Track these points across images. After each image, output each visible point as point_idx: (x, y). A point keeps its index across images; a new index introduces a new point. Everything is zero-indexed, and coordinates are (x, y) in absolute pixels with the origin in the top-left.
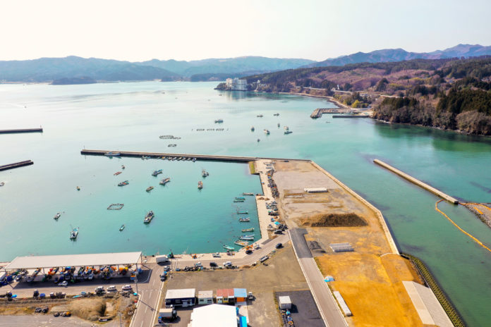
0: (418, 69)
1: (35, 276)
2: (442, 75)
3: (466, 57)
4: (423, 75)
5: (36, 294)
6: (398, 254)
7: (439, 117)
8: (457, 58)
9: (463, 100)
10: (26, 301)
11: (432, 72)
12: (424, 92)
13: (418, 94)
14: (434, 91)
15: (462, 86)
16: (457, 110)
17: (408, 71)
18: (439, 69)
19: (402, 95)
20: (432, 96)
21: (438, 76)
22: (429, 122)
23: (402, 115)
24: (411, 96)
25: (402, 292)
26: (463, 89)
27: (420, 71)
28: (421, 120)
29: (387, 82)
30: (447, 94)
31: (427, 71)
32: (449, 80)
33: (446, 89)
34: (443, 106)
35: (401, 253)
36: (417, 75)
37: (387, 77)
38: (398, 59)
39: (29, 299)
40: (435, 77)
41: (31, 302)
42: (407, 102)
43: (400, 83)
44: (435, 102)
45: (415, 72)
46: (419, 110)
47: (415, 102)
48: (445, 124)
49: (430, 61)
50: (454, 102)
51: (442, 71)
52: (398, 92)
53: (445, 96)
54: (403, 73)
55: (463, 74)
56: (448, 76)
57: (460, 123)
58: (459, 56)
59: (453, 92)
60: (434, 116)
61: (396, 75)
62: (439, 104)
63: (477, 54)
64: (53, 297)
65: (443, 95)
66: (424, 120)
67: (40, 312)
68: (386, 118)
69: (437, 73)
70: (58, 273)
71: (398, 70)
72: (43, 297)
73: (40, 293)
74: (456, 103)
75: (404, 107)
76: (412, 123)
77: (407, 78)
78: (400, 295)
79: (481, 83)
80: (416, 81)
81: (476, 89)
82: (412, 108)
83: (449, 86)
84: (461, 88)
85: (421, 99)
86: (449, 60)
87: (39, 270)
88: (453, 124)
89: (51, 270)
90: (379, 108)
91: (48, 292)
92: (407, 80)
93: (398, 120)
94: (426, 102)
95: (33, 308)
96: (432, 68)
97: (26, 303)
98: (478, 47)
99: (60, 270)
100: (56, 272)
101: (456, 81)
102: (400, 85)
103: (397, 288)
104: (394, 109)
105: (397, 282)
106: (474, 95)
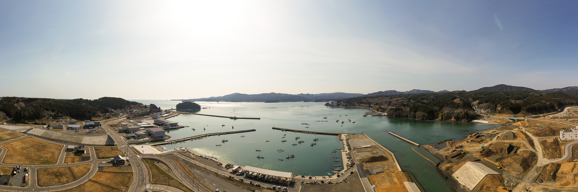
0: (401, 97)
1: (252, 174)
2: (409, 99)
3: (416, 93)
4: (403, 100)
5: (251, 182)
6: (401, 170)
7: (410, 114)
8: (413, 94)
9: (417, 108)
10: (247, 184)
11: (406, 98)
12: (404, 105)
13: (403, 106)
14: (407, 105)
15: (416, 103)
16: (415, 112)
17: (398, 98)
18: (408, 97)
19: (397, 107)
20: (407, 107)
21: (408, 100)
22: (407, 116)
23: (397, 114)
24: (400, 107)
25: (404, 187)
26: (417, 104)
27: (402, 98)
28: (404, 116)
29: (391, 102)
30: (412, 106)
31: (404, 98)
32: (412, 101)
33: (411, 104)
34: (411, 110)
35: (402, 170)
36: (401, 99)
37: (391, 100)
38: (394, 94)
39: (249, 184)
40: (407, 100)
41: (249, 185)
42: (399, 109)
43: (395, 102)
44: (408, 109)
45: (400, 98)
46: (403, 112)
47: (402, 109)
48: (412, 117)
49: (405, 94)
50: (414, 109)
51: (409, 98)
52: (395, 106)
53: (411, 107)
54: (396, 99)
55: (416, 99)
56: (411, 100)
57: (417, 116)
58: (414, 93)
59: (413, 105)
60: (408, 114)
61: (394, 100)
62: (410, 110)
63: (419, 92)
64: (256, 185)
65: (410, 107)
66: (405, 116)
67: (252, 190)
68: (392, 116)
69: (408, 99)
70: (259, 176)
71: (395, 98)
72: (253, 185)
73: (253, 183)
74: (415, 109)
75: (398, 111)
76: (401, 117)
77: (398, 100)
78: (403, 189)
79: (422, 102)
80: (401, 102)
81: (420, 104)
82: (400, 111)
83: (412, 103)
84: (416, 104)
85: (404, 108)
86: (411, 94)
87: (253, 173)
88: (415, 117)
89: (257, 174)
90: (389, 112)
91: (256, 183)
92: (398, 101)
93: (396, 116)
94: (405, 109)
95: (250, 188)
96: (406, 97)
97: (247, 185)
98: (419, 90)
99: (260, 175)
100: (259, 175)
101: (414, 101)
102: (395, 103)
103: (402, 186)
104: (394, 112)
105: (402, 183)
106: (420, 106)
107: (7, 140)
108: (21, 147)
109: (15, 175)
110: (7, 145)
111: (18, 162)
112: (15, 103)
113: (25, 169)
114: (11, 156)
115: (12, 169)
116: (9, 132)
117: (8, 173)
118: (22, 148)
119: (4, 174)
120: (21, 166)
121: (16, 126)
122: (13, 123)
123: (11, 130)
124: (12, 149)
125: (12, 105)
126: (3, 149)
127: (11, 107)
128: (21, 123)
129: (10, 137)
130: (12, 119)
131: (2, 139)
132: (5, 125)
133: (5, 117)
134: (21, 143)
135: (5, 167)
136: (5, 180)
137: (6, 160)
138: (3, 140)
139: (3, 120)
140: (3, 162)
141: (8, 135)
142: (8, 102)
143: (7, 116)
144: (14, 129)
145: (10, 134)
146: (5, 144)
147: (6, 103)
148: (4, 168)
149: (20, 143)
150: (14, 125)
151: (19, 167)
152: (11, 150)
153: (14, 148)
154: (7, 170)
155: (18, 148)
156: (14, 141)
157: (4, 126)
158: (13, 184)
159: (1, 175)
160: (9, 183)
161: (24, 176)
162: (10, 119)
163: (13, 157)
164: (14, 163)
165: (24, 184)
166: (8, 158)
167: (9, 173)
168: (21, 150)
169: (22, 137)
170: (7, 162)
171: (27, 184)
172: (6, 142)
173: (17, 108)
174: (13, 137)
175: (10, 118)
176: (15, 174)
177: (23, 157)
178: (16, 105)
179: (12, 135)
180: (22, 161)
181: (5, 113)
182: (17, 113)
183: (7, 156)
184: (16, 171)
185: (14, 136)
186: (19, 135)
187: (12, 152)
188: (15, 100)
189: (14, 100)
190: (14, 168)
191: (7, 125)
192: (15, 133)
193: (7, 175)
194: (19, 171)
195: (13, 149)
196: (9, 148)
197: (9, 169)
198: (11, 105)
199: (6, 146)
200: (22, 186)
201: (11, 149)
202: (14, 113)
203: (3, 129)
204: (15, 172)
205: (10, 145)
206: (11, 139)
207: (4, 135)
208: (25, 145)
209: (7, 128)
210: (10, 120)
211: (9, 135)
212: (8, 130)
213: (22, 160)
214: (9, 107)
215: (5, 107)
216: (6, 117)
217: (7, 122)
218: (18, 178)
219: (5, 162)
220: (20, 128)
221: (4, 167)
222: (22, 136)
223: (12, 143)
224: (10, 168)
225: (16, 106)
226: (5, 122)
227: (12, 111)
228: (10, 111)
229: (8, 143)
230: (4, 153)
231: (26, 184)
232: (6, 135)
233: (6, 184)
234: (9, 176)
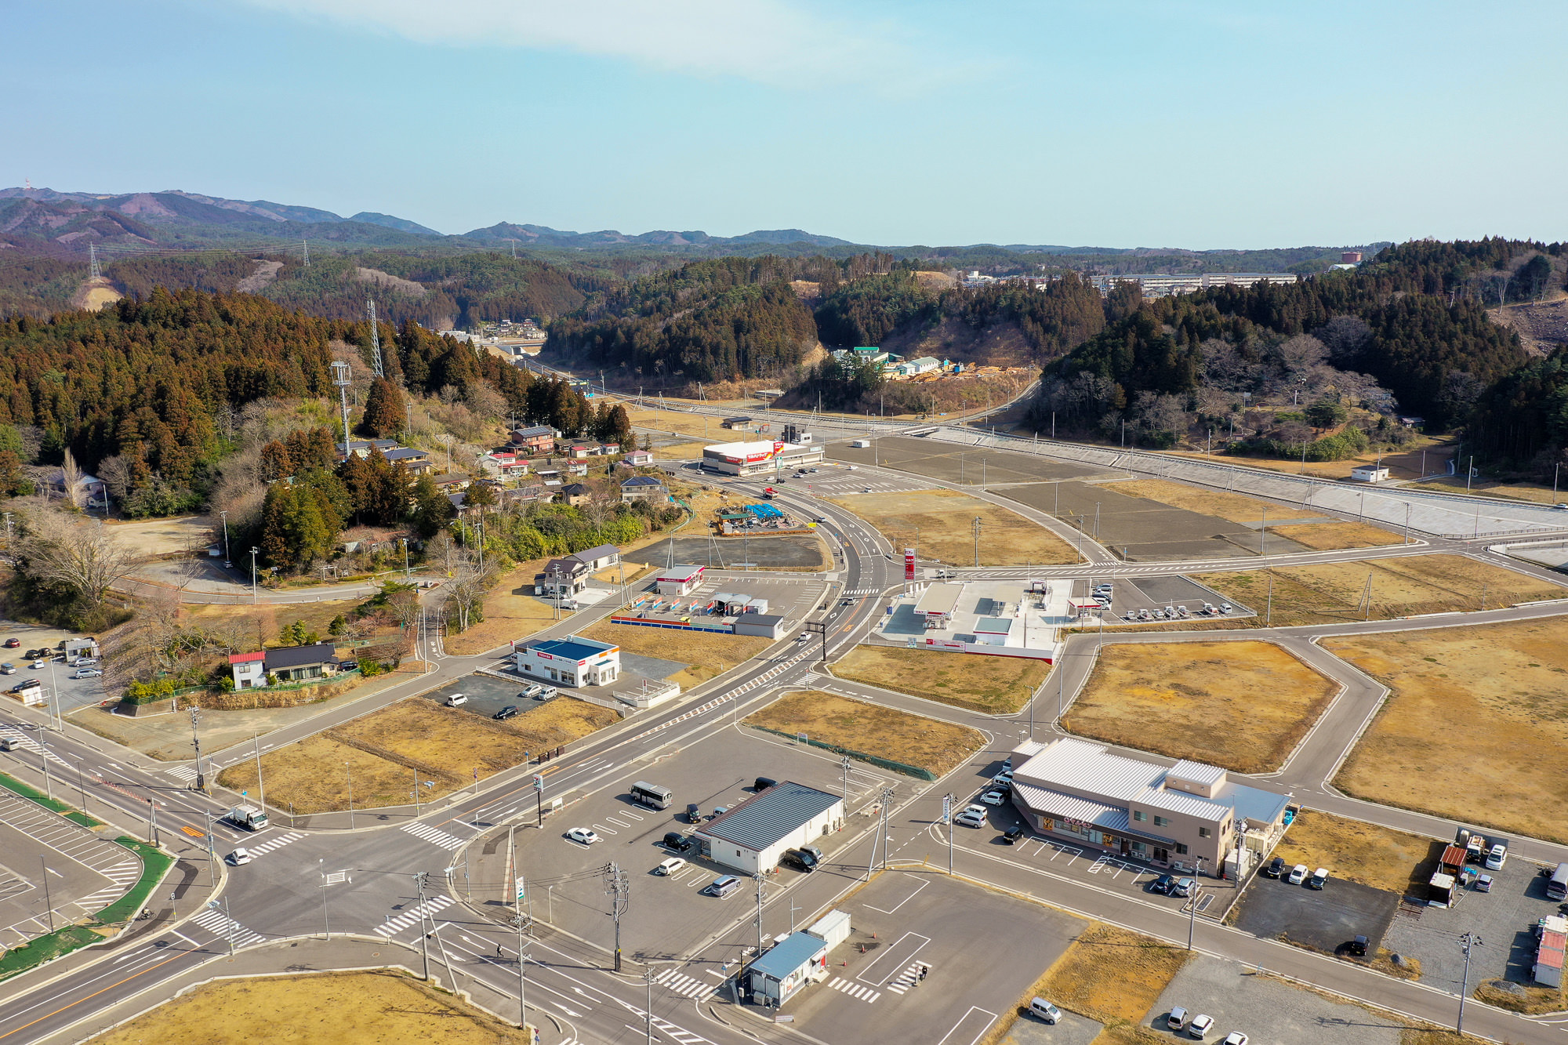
107: (1390, 613)
108: (1522, 687)
109: (1446, 901)
110: (1387, 652)
111: (1483, 803)
112: (1492, 300)
113: (1547, 874)
114: (1421, 747)
115: (1420, 854)
116: (1419, 549)
117: (1377, 876)
118: (1534, 701)
119: (1338, 876)
120: (1504, 842)
121: (1492, 508)
122: (1459, 479)
123: (1436, 539)
124: (1432, 697)
125: (1463, 313)
126: (1345, 688)
127: (1449, 337)
128: (1547, 483)
129: (1419, 595)
130: (1447, 444)
131: (1340, 603)
132: (1376, 487)
133: (1381, 425)
134: (1524, 659)
135: (1354, 826)
136: (1350, 924)
137: (1364, 772)
138: (1357, 614)
139: (1360, 448)
140: (1336, 784)
141: (1401, 575)
142: (1429, 287)
143: (1402, 411)
144: (1460, 530)
145: (1421, 572)
146: (1371, 645)
147: (1399, 295)
148: (1344, 832)
149: (1509, 655)
150: (1468, 491)
151: (1489, 843)
152: (1417, 698)
153: (1446, 685)
154: (1370, 846)
155: (1485, 690)
156: (1459, 633)
157: (1369, 495)
158: (1415, 964)
159: (1318, 879)
160: (1381, 951)
161: (1526, 929)
162: (1426, 441)
163: (1433, 760)
164: (1443, 806)
165: (1524, 992)
166: (1387, 758)
167: (1395, 878)
168: (1520, 715)
169: (1537, 604)
170: (1370, 791)
171: (1545, 999)
172: (1375, 627)
173: (1515, 340)
174: (1446, 597)
175: (1429, 430)
176: (1442, 895)
177: (1538, 774)
178: (1500, 316)
179: (1443, 575)
180: (1518, 803)
181: (1382, 384)
182: (1504, 386)
183: (1377, 742)
184: (1453, 870)
185: (1462, 589)
186: (1517, 590)
187: (1424, 720)
188: (1499, 265)
189: (1489, 272)
190: (1438, 848)
191: (1398, 490)
192: (1472, 563)
193: (1364, 888)
194: (1486, 878)
195: (1437, 694)
196: (1404, 683)
197: (1385, 841)
198: (1453, 314)
199: (1378, 660)
200: (1497, 995)
201: (1420, 689)
202: (1482, 386)
203: (1359, 518)
204: (1441, 880)
205: (1412, 657)
206: (1423, 608)
207: (1365, 572)
208: (1560, 677)
209: (1398, 519)
210: (1430, 451)
211: (1409, 578)
212: (1403, 533)
213: (1524, 797)
214: (1429, 334)
215: (1389, 334)
216: (1392, 421)
217: (1398, 468)
218: (1463, 928)
219: (1355, 786)
220: (1523, 524)
221: (1341, 823)
222: (1538, 596)
223: (1431, 647)
224: (1401, 839)
225: (1499, 329)
226: (1384, 464)
227: (1456, 372)
228: (1435, 369)
229: (1392, 644)
230: (1354, 713)
231: (1537, 992)
232: (1378, 576)
233: (1354, 949)
234: (1386, 896)
